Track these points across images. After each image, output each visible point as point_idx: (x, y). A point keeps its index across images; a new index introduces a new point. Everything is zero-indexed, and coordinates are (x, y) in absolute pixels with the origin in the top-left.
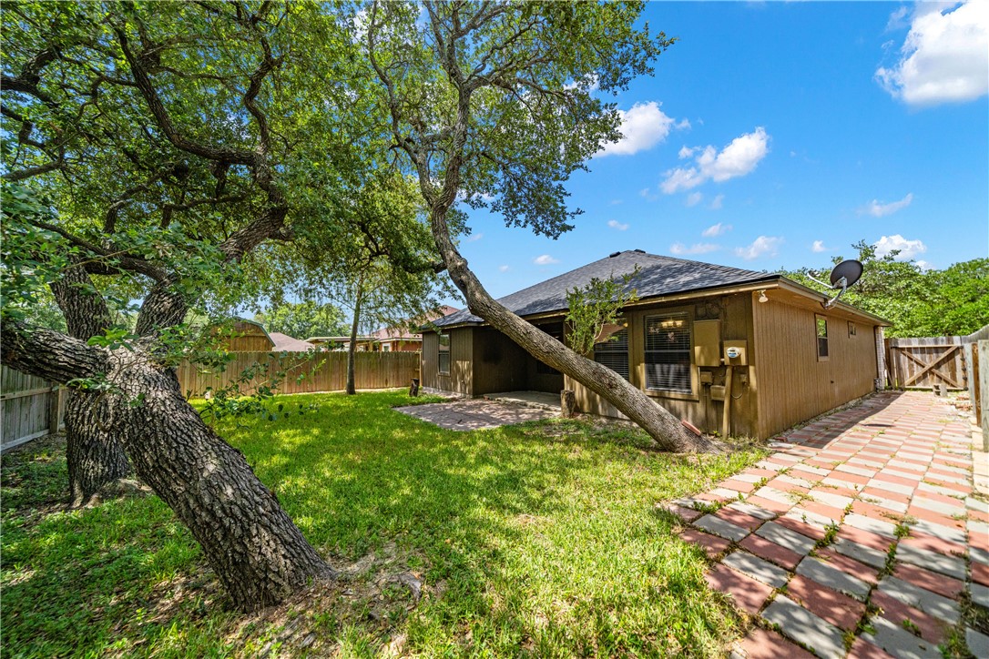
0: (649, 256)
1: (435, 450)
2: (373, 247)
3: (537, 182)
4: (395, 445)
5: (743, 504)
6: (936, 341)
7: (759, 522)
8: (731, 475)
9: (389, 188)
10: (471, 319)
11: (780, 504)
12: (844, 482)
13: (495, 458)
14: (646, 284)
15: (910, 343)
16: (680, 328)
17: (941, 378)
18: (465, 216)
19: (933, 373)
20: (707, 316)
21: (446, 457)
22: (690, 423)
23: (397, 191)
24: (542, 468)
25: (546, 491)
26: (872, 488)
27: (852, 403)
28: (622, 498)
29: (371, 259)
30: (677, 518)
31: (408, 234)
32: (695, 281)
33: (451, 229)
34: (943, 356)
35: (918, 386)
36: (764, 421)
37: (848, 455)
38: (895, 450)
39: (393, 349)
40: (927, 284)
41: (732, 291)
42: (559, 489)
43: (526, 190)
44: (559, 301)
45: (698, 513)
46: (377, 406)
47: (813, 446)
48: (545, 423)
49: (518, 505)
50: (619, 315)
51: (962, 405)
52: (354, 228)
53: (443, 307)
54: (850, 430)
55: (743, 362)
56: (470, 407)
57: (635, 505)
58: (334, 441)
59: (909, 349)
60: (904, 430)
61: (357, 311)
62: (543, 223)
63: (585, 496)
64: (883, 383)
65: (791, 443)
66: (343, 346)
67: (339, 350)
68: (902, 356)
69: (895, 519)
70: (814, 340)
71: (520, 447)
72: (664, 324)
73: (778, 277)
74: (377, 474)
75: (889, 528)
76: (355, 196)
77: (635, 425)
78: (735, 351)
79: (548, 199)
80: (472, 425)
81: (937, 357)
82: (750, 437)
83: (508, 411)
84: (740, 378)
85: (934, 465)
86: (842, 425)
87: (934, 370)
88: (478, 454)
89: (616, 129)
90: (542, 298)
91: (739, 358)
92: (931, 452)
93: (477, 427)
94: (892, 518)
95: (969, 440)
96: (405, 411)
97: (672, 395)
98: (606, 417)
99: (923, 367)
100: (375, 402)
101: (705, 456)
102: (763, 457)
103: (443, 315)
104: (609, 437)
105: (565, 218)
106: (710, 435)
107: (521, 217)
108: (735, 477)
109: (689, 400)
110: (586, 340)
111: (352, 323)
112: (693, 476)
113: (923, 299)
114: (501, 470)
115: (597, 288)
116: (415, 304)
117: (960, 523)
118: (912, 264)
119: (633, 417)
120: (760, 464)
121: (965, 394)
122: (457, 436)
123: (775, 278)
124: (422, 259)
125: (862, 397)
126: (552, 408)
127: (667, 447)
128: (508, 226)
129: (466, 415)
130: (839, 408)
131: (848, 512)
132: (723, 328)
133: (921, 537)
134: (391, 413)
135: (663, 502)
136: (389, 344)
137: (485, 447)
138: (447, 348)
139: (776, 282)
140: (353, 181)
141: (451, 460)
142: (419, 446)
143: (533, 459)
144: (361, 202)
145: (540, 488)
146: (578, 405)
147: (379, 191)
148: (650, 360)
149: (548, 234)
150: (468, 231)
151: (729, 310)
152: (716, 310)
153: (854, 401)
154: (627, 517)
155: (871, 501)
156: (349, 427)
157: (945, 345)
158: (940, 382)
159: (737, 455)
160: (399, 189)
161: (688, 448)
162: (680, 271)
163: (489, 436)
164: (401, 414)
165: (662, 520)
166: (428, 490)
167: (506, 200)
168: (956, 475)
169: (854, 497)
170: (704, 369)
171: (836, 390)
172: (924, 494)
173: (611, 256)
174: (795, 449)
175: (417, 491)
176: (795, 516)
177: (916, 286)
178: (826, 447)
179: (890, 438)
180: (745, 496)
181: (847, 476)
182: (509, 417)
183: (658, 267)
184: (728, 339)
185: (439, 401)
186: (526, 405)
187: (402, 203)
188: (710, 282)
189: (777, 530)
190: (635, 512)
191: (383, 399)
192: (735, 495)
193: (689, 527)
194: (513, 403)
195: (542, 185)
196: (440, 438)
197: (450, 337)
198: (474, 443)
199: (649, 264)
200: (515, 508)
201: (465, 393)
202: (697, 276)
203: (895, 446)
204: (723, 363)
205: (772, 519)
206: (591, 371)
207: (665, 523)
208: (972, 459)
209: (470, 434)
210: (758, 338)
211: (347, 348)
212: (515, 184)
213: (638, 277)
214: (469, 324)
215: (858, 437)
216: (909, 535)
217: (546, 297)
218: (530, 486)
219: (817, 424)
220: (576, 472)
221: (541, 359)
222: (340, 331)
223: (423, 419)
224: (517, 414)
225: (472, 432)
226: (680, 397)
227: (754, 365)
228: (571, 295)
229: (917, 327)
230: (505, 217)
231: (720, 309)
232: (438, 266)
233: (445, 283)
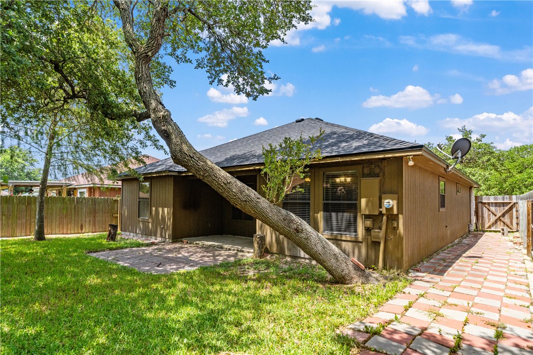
0: (327, 124)
1: (134, 295)
2: (68, 89)
3: (240, 46)
4: (90, 292)
5: (398, 324)
6: (503, 199)
7: (411, 338)
8: (387, 300)
9: (88, 30)
10: (172, 169)
11: (422, 321)
12: (461, 301)
13: (194, 299)
14: (327, 147)
15: (489, 199)
16: (349, 183)
17: (504, 223)
18: (170, 70)
19: (500, 220)
20: (372, 175)
21: (146, 301)
22: (356, 260)
23: (97, 35)
24: (239, 306)
25: (243, 327)
26: (477, 304)
27: (456, 241)
28: (308, 328)
29: (65, 101)
30: (353, 341)
31: (109, 81)
32: (364, 146)
33: (155, 80)
34: (506, 208)
35: (493, 229)
36: (407, 257)
37: (460, 279)
38: (486, 274)
39: (90, 195)
40: (499, 160)
41: (390, 156)
42: (255, 324)
43: (229, 52)
44: (254, 156)
45: (368, 335)
46: (70, 252)
47: (437, 274)
48: (238, 263)
49: (219, 344)
50: (306, 170)
51: (516, 241)
52: (45, 67)
53: (144, 156)
54: (458, 261)
55: (395, 212)
56: (170, 251)
57: (320, 333)
58: (17, 292)
59: (489, 204)
60: (489, 260)
61: (49, 153)
62: (243, 84)
63: (278, 329)
64: (473, 227)
65: (424, 272)
66: (31, 191)
67: (27, 194)
68: (484, 208)
69: (494, 326)
70: (438, 196)
71: (218, 287)
72: (338, 180)
73: (422, 146)
74: (68, 324)
75: (491, 332)
76: (46, 32)
77: (314, 262)
78: (389, 203)
79: (249, 62)
80: (170, 268)
81: (504, 209)
82: (397, 269)
83: (205, 254)
84: (392, 224)
85: (509, 284)
86: (453, 257)
87: (501, 218)
88: (178, 297)
89: (307, 12)
90: (239, 153)
91: (392, 208)
92: (506, 275)
93: (177, 269)
94: (492, 326)
95: (523, 265)
96: (101, 255)
97: (344, 238)
98: (290, 256)
99: (496, 216)
100: (68, 248)
101: (368, 286)
102: (408, 284)
103: (144, 163)
104: (294, 273)
105: (263, 82)
106: (369, 268)
107: (224, 77)
108: (390, 302)
109: (356, 242)
110: (278, 191)
111: (43, 168)
112: (360, 303)
113: (496, 170)
114: (201, 309)
115: (288, 147)
116: (115, 151)
117: (529, 324)
118: (491, 145)
119: (313, 256)
120: (407, 290)
121: (517, 234)
122: (157, 279)
123: (420, 147)
124: (124, 106)
125: (462, 237)
126: (246, 249)
127: (339, 280)
128: (211, 83)
129: (165, 258)
130: (449, 245)
131: (466, 323)
132: (382, 185)
133: (510, 337)
134: (87, 258)
135: (341, 328)
136: (85, 190)
137: (185, 289)
138: (147, 195)
139: (420, 150)
140: (45, 15)
141: (151, 303)
142: (117, 292)
143: (230, 297)
144: (55, 40)
145: (238, 324)
146: (268, 247)
147: (76, 31)
148: (327, 209)
149: (248, 95)
150: (172, 84)
151: (387, 170)
152: (377, 170)
153: (458, 240)
154: (314, 344)
155: (478, 313)
156: (36, 275)
157: (508, 201)
158: (504, 226)
159: (390, 284)
160: (100, 34)
161: (355, 280)
162: (352, 138)
163: (187, 278)
164: (97, 259)
165: (343, 344)
166: (126, 337)
167: (209, 59)
168: (521, 290)
169: (468, 311)
170: (367, 217)
171: (449, 232)
172: (507, 306)
173: (297, 121)
174: (427, 277)
175: (114, 339)
176: (433, 330)
177: (493, 160)
178: (446, 274)
179: (482, 266)
180: (399, 316)
181: (462, 296)
182: (206, 259)
183: (335, 133)
184: (385, 193)
185: (139, 245)
186: (222, 248)
187: (102, 48)
188: (375, 148)
189: (424, 343)
190: (320, 339)
191: (77, 244)
192: (392, 317)
193: (363, 348)
194: (210, 246)
195: (244, 49)
196: (139, 282)
197: (151, 185)
198: (174, 285)
199: (328, 130)
200: (215, 347)
201: (165, 238)
202: (366, 142)
203: (485, 272)
204: (381, 212)
205: (420, 335)
206: (282, 218)
207: (345, 346)
208: (527, 278)
209: (169, 276)
210: (405, 194)
211: (36, 192)
212: (219, 45)
213: (320, 140)
214: (170, 174)
215: (464, 266)
216: (503, 337)
217: (242, 152)
218: (228, 323)
219: (438, 257)
220: (268, 307)
221: (238, 207)
222: (28, 175)
223: (121, 263)
224: (214, 256)
225: (172, 274)
226: (349, 239)
227: (402, 214)
228: (267, 151)
229: (492, 189)
230: (208, 75)
231: (381, 169)
232: (141, 115)
233: (147, 133)
